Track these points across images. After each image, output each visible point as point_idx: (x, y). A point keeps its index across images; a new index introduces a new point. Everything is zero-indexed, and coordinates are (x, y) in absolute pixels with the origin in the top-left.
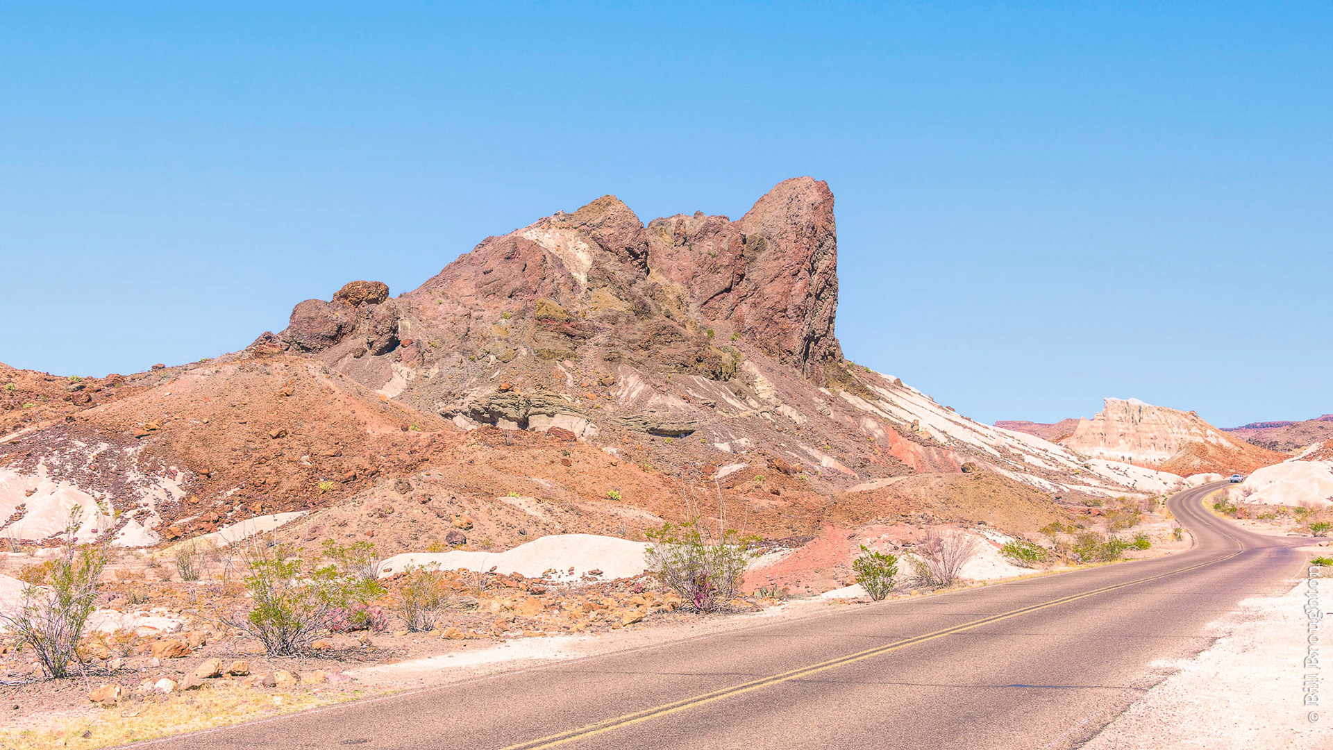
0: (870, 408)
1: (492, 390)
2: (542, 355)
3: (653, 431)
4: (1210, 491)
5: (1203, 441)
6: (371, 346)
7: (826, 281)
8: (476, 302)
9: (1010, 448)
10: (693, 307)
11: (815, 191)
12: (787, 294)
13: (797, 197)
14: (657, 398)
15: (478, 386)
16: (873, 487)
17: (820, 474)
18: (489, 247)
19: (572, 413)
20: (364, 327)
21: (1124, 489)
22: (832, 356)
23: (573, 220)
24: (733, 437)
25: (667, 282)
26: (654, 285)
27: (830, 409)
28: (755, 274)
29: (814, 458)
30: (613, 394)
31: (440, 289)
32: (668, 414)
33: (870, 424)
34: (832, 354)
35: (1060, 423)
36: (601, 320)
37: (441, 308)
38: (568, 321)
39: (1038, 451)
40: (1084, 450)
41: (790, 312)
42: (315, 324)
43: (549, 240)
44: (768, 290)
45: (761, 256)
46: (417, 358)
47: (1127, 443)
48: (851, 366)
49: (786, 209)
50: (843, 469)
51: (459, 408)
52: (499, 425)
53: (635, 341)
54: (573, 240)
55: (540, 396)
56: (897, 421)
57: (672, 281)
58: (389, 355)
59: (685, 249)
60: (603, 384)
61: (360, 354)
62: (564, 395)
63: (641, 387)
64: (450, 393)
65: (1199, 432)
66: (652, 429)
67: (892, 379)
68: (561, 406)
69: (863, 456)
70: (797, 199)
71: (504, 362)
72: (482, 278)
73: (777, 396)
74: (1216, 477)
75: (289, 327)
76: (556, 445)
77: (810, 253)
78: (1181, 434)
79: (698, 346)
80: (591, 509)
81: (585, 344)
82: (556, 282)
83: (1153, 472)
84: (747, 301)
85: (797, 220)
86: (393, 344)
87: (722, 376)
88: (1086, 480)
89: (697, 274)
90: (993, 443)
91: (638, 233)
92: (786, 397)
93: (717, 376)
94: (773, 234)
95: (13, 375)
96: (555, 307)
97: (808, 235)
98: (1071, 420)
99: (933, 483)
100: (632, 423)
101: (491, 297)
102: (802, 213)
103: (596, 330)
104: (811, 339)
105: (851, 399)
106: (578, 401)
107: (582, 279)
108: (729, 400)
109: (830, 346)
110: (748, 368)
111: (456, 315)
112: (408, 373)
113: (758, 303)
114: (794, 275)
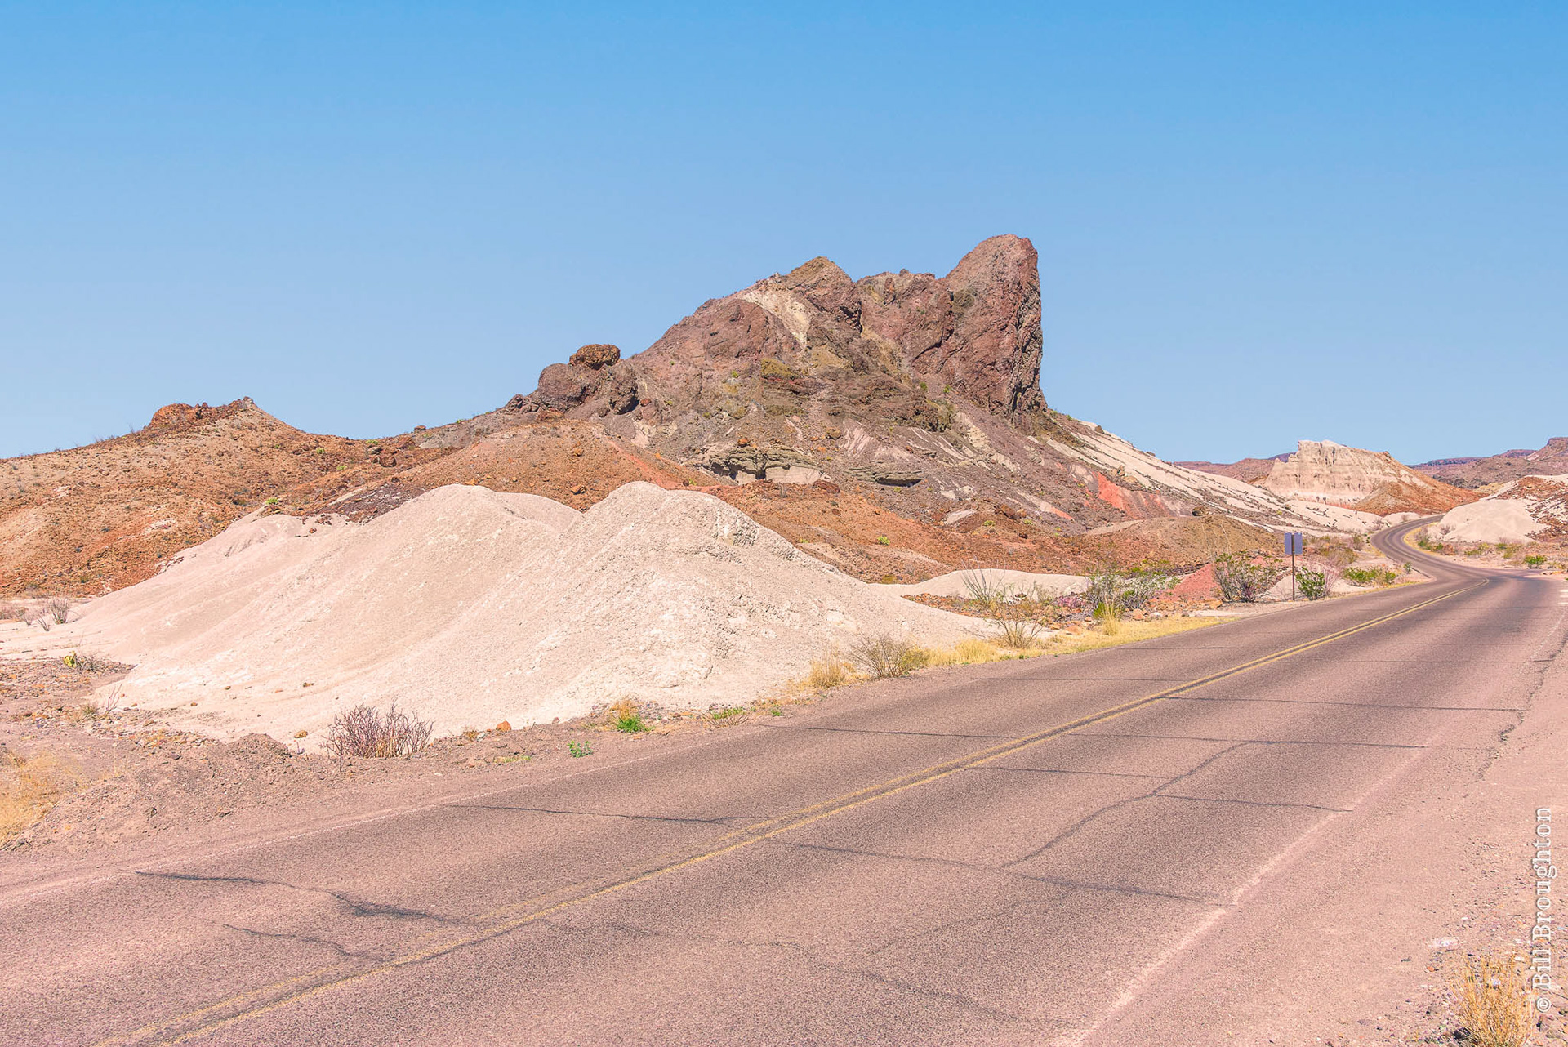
0: (1076, 455)
1: (730, 445)
2: (771, 412)
3: (882, 481)
4: (1410, 530)
5: (1396, 481)
6: (614, 406)
7: (1031, 334)
8: (705, 362)
9: (1212, 491)
10: (905, 362)
11: (1019, 248)
12: (995, 348)
13: (1001, 254)
14: (883, 450)
15: (715, 441)
16: (1110, 530)
17: (1041, 518)
18: (712, 310)
19: (806, 466)
20: (607, 388)
21: (1326, 529)
22: (1037, 405)
23: (788, 282)
24: (957, 485)
25: (880, 339)
26: (869, 341)
27: (1041, 456)
28: (963, 329)
29: (1032, 503)
30: (840, 447)
31: (671, 351)
32: (895, 464)
33: (1080, 470)
34: (1038, 404)
35: (1237, 464)
36: (823, 377)
37: (673, 369)
38: (792, 379)
39: (1239, 494)
40: (1281, 492)
41: (999, 365)
42: (561, 386)
43: (768, 301)
44: (977, 344)
45: (969, 312)
46: (656, 417)
47: (1321, 484)
48: (1054, 415)
49: (991, 266)
50: (1060, 513)
51: (701, 462)
52: (738, 478)
53: (856, 396)
54: (790, 301)
55: (776, 450)
56: (1104, 467)
57: (884, 337)
58: (630, 413)
59: (894, 307)
60: (831, 438)
61: (604, 414)
62: (796, 449)
63: (867, 440)
64: (690, 448)
65: (1393, 472)
66: (881, 479)
67: (1093, 426)
68: (796, 459)
69: (1076, 501)
70: (1002, 257)
71: (737, 418)
72: (709, 339)
73: (990, 445)
74: (1413, 516)
75: (538, 390)
76: (824, 496)
77: (1016, 308)
78: (1373, 475)
79: (916, 400)
80: (876, 553)
81: (809, 399)
82: (778, 342)
83: (1352, 512)
84: (956, 355)
85: (1003, 276)
86: (634, 403)
87: (938, 428)
88: (1288, 521)
89: (907, 331)
90: (1196, 486)
91: (851, 292)
92: (1000, 446)
93: (933, 428)
94: (979, 291)
95: (320, 440)
96: (779, 365)
97: (1015, 291)
98: (1250, 459)
99: (1167, 527)
100: (861, 474)
101: (720, 357)
102: (1007, 270)
103: (818, 386)
104: (1019, 389)
105: (1059, 447)
106: (810, 454)
107: (801, 338)
108: (947, 450)
109: (1036, 396)
110: (961, 418)
111: (688, 375)
112: (649, 430)
113: (968, 357)
114: (1002, 330)
